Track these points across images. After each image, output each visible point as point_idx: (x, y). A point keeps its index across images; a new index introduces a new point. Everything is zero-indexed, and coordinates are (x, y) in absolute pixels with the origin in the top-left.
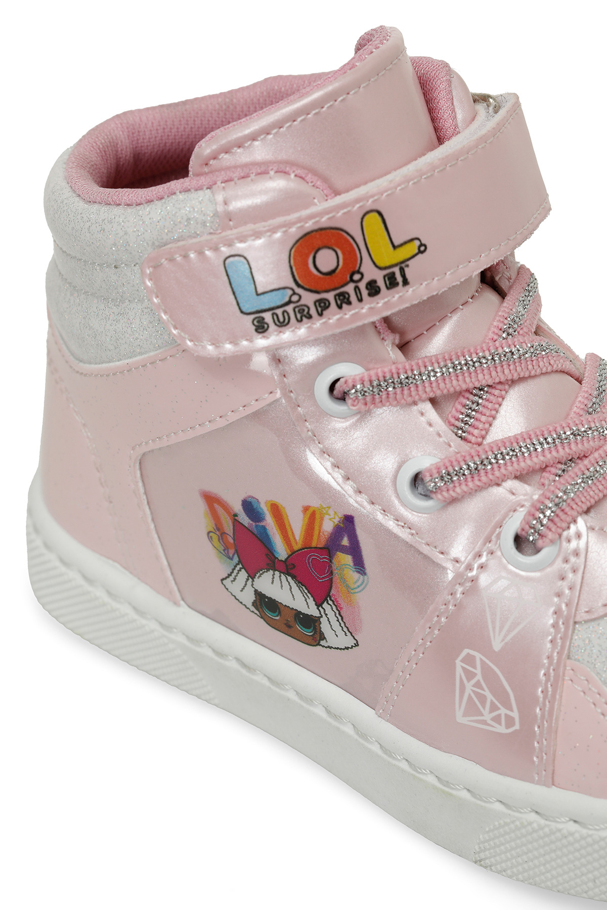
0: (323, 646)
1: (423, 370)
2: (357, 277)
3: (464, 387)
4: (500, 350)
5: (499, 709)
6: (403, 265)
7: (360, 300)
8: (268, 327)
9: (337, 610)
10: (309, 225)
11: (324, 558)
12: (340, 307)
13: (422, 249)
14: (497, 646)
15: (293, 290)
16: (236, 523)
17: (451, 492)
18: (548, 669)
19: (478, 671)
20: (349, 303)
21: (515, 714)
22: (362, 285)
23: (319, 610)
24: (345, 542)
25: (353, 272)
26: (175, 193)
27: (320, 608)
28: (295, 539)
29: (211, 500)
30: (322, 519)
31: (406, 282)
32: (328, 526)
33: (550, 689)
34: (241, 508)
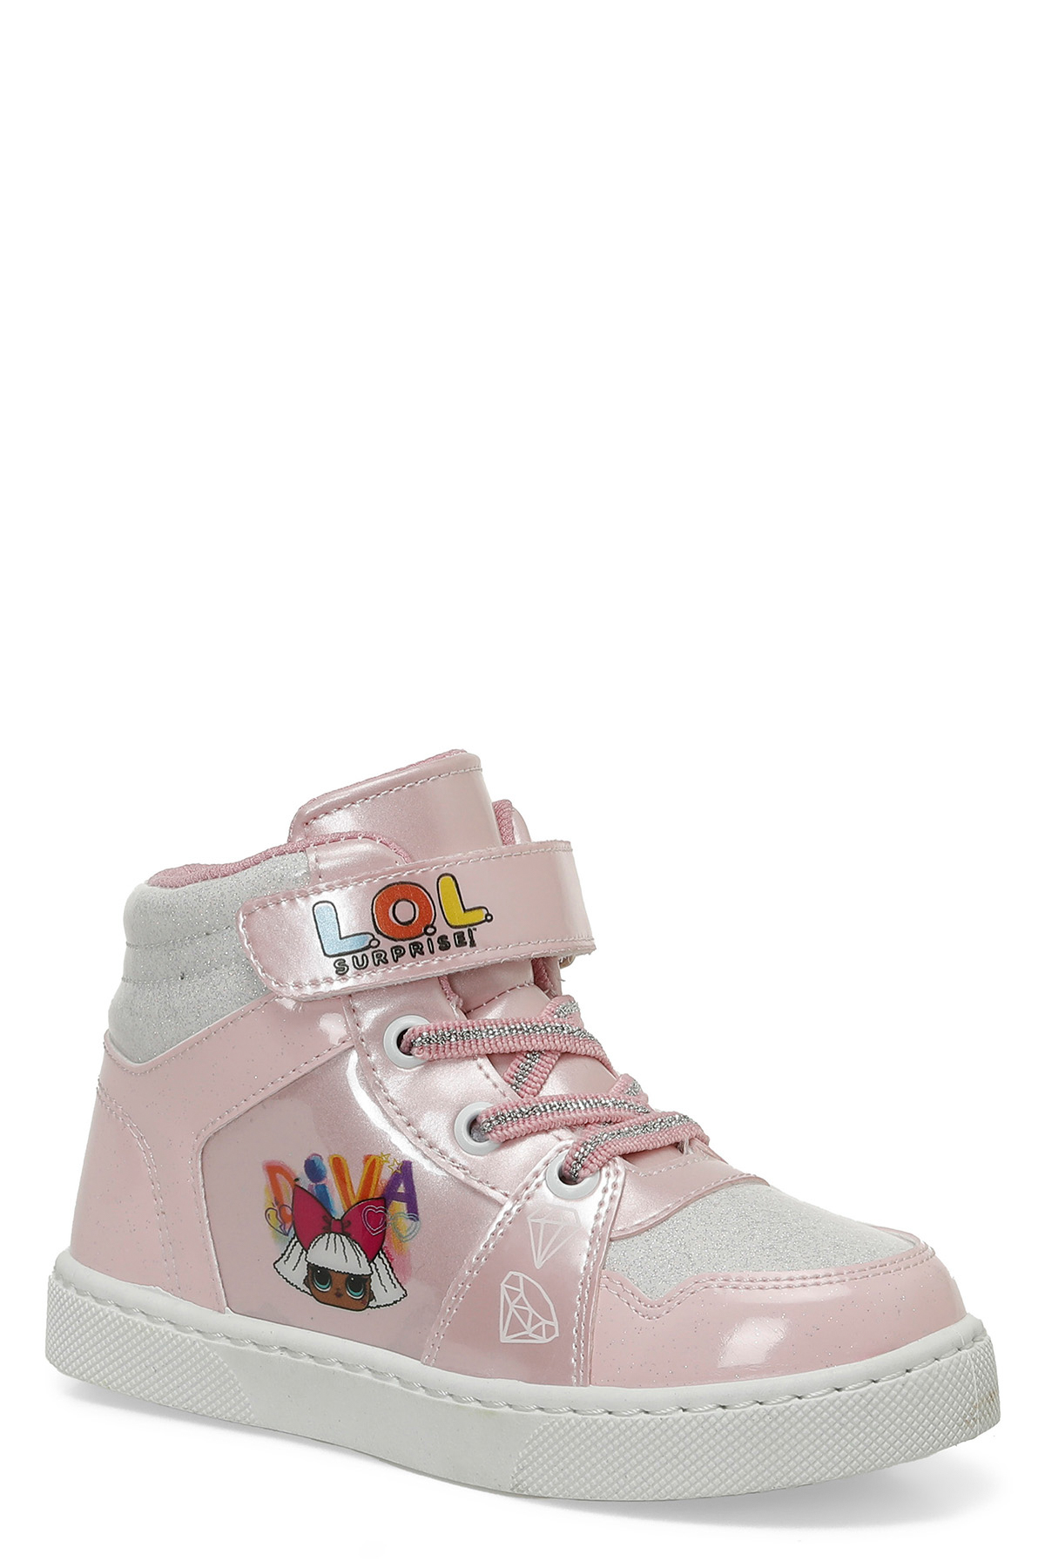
0: (372, 1308)
1: (483, 1028)
2: (430, 930)
3: (519, 1048)
4: (552, 1024)
5: (540, 1321)
6: (471, 928)
7: (432, 952)
8: (348, 969)
9: (388, 1262)
10: (391, 879)
11: (379, 1209)
12: (414, 956)
13: (489, 918)
14: (539, 1263)
15: (373, 936)
16: (297, 1189)
17: (505, 1131)
18: (585, 1278)
19: (521, 1290)
20: (423, 954)
21: (555, 1324)
22: (435, 939)
23: (371, 1267)
24: (401, 1189)
25: (428, 926)
26: (271, 857)
27: (372, 1264)
28: (353, 1192)
29: (273, 1170)
30: (381, 1166)
31: (473, 944)
32: (386, 1175)
33: (586, 1295)
34: (303, 1170)
